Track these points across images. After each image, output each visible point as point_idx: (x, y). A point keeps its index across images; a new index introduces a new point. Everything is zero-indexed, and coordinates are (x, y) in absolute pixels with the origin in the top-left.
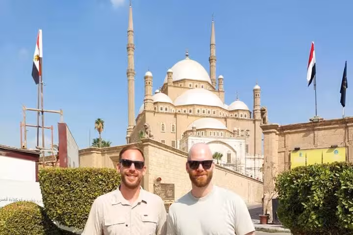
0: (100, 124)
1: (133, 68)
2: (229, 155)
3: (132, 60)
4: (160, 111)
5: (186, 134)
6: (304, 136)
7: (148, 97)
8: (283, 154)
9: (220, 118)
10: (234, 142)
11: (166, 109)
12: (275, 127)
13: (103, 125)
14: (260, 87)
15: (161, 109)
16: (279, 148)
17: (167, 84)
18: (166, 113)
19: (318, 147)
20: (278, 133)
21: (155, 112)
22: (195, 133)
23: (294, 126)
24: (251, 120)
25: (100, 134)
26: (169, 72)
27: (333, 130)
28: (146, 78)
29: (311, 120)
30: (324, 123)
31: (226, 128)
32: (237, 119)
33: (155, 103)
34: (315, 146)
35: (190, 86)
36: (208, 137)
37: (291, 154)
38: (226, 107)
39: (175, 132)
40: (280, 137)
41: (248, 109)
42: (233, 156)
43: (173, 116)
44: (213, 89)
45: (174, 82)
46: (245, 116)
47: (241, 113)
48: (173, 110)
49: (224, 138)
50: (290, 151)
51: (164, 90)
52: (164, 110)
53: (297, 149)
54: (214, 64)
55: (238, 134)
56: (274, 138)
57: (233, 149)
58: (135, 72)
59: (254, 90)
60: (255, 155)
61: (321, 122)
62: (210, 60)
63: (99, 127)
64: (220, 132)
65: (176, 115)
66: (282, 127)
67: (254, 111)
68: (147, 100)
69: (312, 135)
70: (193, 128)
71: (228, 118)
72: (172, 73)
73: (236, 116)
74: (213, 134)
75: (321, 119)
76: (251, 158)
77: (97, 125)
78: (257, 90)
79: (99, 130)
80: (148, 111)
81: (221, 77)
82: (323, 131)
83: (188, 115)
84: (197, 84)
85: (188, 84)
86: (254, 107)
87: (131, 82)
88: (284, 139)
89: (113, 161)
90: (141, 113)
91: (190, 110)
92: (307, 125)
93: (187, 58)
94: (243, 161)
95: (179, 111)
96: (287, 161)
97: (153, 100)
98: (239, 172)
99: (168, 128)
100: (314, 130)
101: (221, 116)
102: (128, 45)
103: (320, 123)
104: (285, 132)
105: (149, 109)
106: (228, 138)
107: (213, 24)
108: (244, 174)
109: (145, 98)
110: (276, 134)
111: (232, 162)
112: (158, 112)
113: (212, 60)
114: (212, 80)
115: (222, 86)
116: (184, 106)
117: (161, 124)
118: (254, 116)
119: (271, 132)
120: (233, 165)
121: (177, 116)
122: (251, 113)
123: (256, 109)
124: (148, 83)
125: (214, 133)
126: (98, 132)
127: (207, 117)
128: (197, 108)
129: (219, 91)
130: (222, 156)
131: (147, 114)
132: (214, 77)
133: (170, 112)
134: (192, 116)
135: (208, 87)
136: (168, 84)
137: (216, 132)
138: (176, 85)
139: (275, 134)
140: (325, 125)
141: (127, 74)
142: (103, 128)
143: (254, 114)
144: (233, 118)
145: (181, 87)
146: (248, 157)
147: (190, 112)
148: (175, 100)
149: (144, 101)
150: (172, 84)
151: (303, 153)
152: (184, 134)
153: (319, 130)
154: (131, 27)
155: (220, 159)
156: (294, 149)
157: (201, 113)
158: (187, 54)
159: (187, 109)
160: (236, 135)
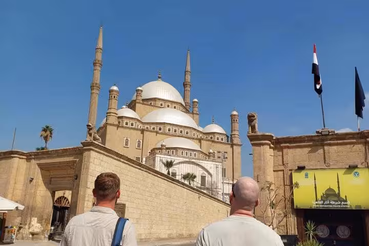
0: (48, 132)
1: (98, 82)
2: (203, 178)
3: (97, 75)
4: (125, 125)
5: (153, 152)
6: (310, 152)
7: (112, 111)
8: (281, 173)
9: (193, 139)
10: (209, 165)
11: (132, 125)
12: (270, 138)
13: (51, 134)
14: (238, 113)
15: (127, 124)
16: (274, 166)
17: (135, 101)
18: (132, 128)
19: (331, 167)
20: (272, 145)
21: (118, 126)
22: (164, 151)
23: (294, 138)
24: (229, 144)
25: (46, 142)
26: (139, 90)
27: (348, 146)
28: (111, 91)
29: (318, 132)
30: (335, 136)
31: (200, 150)
32: (213, 141)
33: (119, 118)
34: (326, 165)
35: (161, 105)
36: (179, 157)
37: (293, 173)
38: (201, 129)
39: (141, 148)
40: (276, 151)
41: (225, 133)
42: (208, 178)
43: (140, 132)
44: (187, 111)
45: (143, 100)
46: (222, 140)
47: (217, 136)
48: (140, 126)
49: (198, 159)
50: (290, 170)
51: (132, 106)
52: (129, 125)
53: (301, 168)
54: (188, 88)
55: (214, 157)
56: (268, 152)
57: (207, 171)
58: (100, 87)
59: (232, 116)
60: (233, 181)
61: (333, 134)
62: (185, 85)
63: (46, 135)
64: (193, 153)
65: (143, 131)
66: (277, 139)
67: (231, 135)
68: (110, 113)
69: (321, 151)
70: (162, 145)
71: (203, 139)
72: (142, 91)
73: (211, 138)
74: (184, 154)
75: (332, 132)
76: (228, 183)
77: (44, 133)
78: (235, 115)
79: (46, 138)
80: (111, 125)
81: (196, 100)
82: (335, 147)
83: (157, 133)
84: (170, 104)
85: (159, 103)
86: (232, 132)
87: (94, 95)
88: (281, 154)
89: (41, 169)
90: (102, 126)
91: (160, 128)
92: (313, 138)
93: (160, 79)
94: (220, 185)
95: (147, 128)
96: (288, 182)
97: (117, 114)
98: (216, 197)
99: (133, 144)
100: (323, 145)
101: (196, 136)
102: (95, 60)
103: (331, 137)
104: (282, 145)
105: (112, 123)
106: (203, 160)
107: (189, 54)
108: (221, 199)
109: (108, 111)
110: (270, 148)
111: (207, 186)
112: (122, 127)
113: (186, 85)
114: (185, 103)
115: (196, 109)
116: (153, 123)
117: (125, 138)
118: (232, 141)
119: (263, 144)
120: (208, 189)
121: (145, 132)
122: (228, 137)
123: (233, 133)
124: (113, 97)
125: (187, 153)
126: (44, 141)
127: (179, 136)
128: (168, 127)
129: (193, 113)
130: (195, 177)
131: (108, 127)
132: (188, 100)
133: (137, 127)
134: (162, 134)
135: (181, 108)
136: (137, 101)
137: (189, 152)
138: (145, 103)
139: (268, 147)
140: (337, 139)
141: (91, 87)
142: (51, 136)
143: (231, 138)
144: (209, 140)
145: (151, 105)
146: (226, 182)
147: (160, 129)
148: (143, 116)
149: (107, 113)
150: (141, 102)
151: (311, 174)
152: (151, 151)
153: (330, 145)
154: (100, 45)
155: (193, 181)
156: (297, 168)
157: (172, 132)
158: (160, 76)
159: (157, 127)
160: (212, 158)
